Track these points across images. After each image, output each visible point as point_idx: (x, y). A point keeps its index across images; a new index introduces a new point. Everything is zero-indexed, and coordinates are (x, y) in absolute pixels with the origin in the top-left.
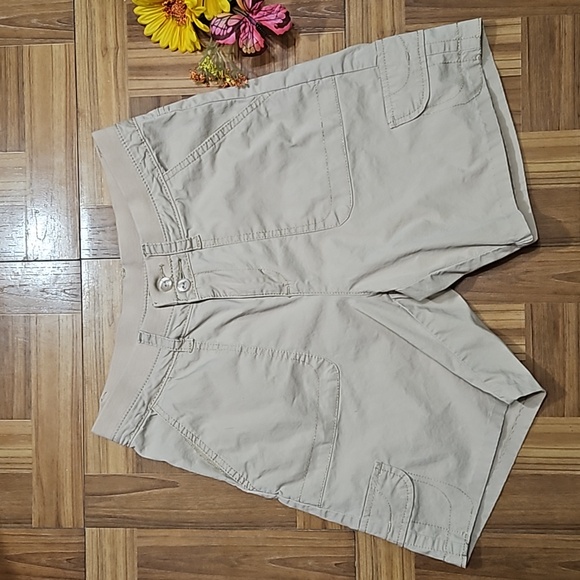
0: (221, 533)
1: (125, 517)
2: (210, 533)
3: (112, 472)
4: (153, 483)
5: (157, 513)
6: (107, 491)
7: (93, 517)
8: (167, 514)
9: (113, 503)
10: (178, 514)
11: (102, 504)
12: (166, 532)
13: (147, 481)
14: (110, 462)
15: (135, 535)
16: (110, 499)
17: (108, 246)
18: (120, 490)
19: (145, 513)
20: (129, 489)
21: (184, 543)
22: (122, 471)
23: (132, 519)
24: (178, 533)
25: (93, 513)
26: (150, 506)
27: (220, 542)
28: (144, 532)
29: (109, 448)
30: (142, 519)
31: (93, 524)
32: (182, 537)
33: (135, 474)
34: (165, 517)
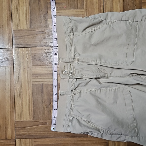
0: (62, 139)
1: (29, 135)
2: (59, 139)
3: (25, 120)
4: (39, 123)
5: (40, 133)
6: (23, 126)
7: (18, 135)
8: (44, 133)
9: (25, 130)
10: (48, 133)
11: (21, 131)
12: (44, 140)
13: (37, 123)
14: (24, 117)
15: (33, 141)
16: (24, 129)
17: (22, 43)
18: (28, 126)
19: (36, 133)
20: (31, 125)
21: (49, 143)
22: (28, 119)
23: (32, 135)
24: (48, 140)
25: (18, 134)
26: (38, 131)
27: (62, 142)
28: (36, 140)
29: (24, 112)
30: (35, 135)
31: (18, 138)
32: (49, 141)
33: (33, 120)
34: (43, 134)
